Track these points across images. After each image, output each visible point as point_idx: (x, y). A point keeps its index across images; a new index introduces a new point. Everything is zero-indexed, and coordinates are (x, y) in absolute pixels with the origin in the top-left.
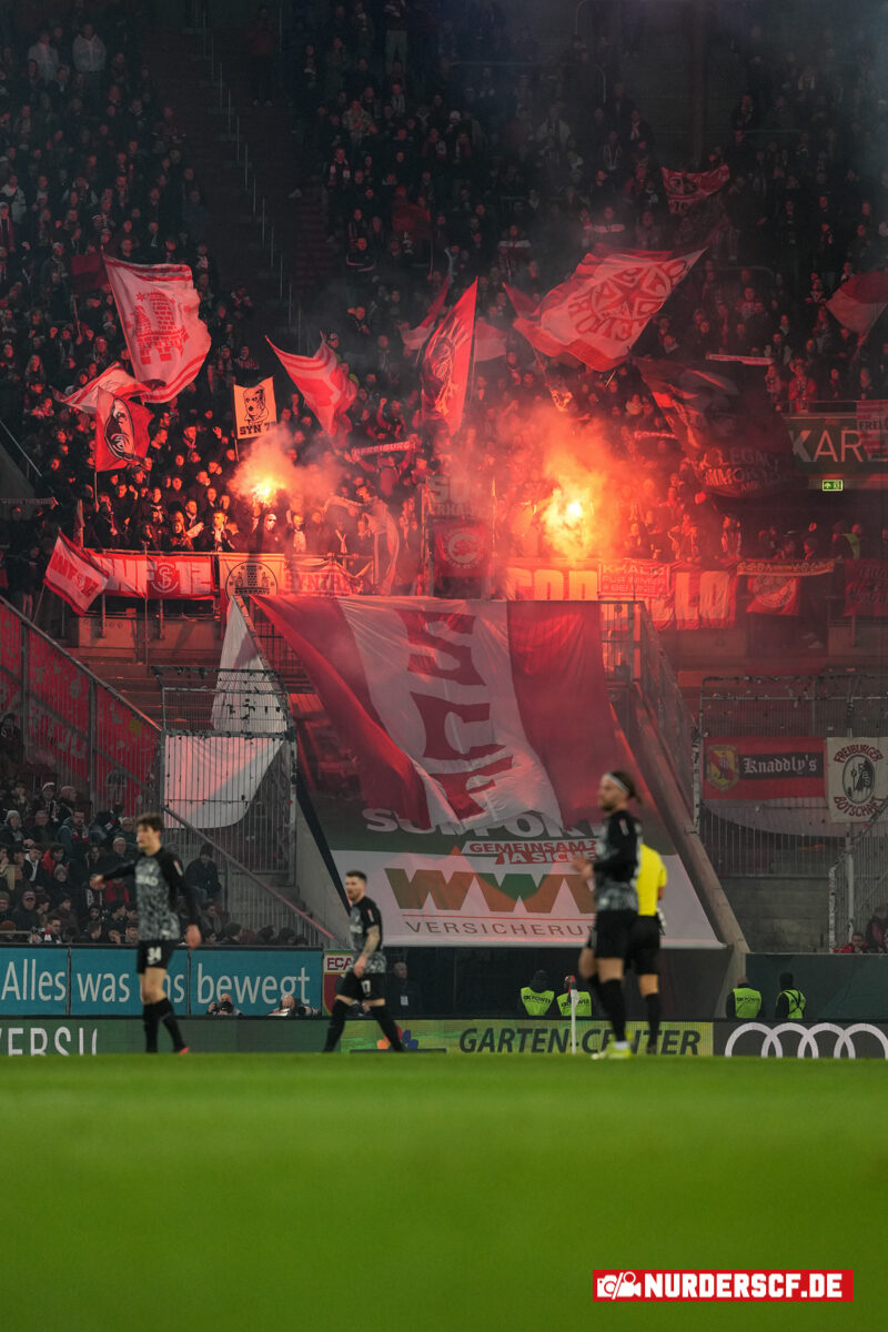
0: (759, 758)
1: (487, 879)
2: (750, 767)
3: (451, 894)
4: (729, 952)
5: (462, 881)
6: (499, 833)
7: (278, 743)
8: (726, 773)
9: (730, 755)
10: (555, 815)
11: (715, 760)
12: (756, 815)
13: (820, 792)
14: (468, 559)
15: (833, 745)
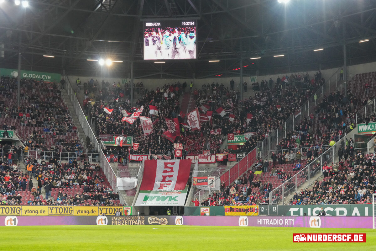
1: (158, 197)
2: (199, 181)
5: (155, 197)
6: (165, 191)
8: (196, 182)
9: (196, 179)
10: (173, 189)
11: (194, 180)
13: (207, 184)
14: (179, 154)
15: (209, 178)
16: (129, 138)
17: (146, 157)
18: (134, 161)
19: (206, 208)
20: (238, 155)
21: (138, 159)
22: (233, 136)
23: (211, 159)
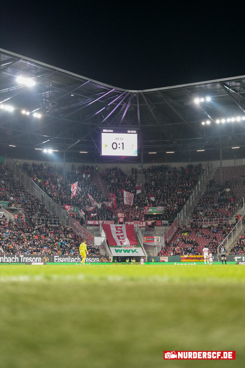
0: (148, 239)
1: (124, 250)
2: (147, 239)
3: (121, 251)
4: (146, 256)
5: (122, 250)
6: (125, 246)
7: (105, 238)
8: (145, 240)
10: (130, 245)
12: (148, 244)
13: (154, 242)
14: (122, 221)
15: (155, 237)
16: (76, 208)
17: (98, 222)
18: (91, 225)
19: (165, 257)
20: (162, 222)
21: (92, 224)
22: (148, 208)
23: (142, 224)
